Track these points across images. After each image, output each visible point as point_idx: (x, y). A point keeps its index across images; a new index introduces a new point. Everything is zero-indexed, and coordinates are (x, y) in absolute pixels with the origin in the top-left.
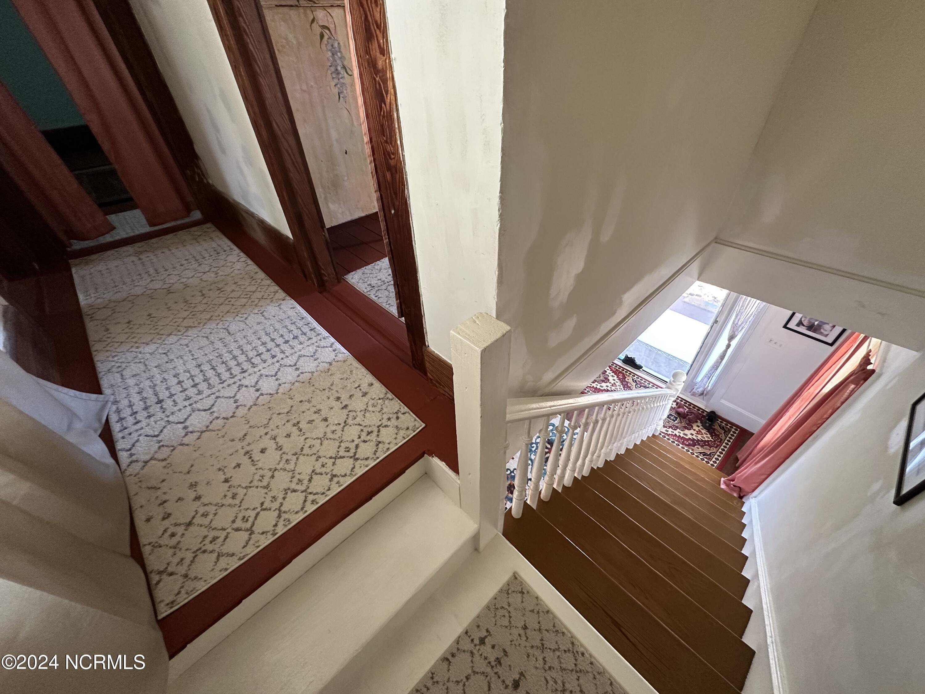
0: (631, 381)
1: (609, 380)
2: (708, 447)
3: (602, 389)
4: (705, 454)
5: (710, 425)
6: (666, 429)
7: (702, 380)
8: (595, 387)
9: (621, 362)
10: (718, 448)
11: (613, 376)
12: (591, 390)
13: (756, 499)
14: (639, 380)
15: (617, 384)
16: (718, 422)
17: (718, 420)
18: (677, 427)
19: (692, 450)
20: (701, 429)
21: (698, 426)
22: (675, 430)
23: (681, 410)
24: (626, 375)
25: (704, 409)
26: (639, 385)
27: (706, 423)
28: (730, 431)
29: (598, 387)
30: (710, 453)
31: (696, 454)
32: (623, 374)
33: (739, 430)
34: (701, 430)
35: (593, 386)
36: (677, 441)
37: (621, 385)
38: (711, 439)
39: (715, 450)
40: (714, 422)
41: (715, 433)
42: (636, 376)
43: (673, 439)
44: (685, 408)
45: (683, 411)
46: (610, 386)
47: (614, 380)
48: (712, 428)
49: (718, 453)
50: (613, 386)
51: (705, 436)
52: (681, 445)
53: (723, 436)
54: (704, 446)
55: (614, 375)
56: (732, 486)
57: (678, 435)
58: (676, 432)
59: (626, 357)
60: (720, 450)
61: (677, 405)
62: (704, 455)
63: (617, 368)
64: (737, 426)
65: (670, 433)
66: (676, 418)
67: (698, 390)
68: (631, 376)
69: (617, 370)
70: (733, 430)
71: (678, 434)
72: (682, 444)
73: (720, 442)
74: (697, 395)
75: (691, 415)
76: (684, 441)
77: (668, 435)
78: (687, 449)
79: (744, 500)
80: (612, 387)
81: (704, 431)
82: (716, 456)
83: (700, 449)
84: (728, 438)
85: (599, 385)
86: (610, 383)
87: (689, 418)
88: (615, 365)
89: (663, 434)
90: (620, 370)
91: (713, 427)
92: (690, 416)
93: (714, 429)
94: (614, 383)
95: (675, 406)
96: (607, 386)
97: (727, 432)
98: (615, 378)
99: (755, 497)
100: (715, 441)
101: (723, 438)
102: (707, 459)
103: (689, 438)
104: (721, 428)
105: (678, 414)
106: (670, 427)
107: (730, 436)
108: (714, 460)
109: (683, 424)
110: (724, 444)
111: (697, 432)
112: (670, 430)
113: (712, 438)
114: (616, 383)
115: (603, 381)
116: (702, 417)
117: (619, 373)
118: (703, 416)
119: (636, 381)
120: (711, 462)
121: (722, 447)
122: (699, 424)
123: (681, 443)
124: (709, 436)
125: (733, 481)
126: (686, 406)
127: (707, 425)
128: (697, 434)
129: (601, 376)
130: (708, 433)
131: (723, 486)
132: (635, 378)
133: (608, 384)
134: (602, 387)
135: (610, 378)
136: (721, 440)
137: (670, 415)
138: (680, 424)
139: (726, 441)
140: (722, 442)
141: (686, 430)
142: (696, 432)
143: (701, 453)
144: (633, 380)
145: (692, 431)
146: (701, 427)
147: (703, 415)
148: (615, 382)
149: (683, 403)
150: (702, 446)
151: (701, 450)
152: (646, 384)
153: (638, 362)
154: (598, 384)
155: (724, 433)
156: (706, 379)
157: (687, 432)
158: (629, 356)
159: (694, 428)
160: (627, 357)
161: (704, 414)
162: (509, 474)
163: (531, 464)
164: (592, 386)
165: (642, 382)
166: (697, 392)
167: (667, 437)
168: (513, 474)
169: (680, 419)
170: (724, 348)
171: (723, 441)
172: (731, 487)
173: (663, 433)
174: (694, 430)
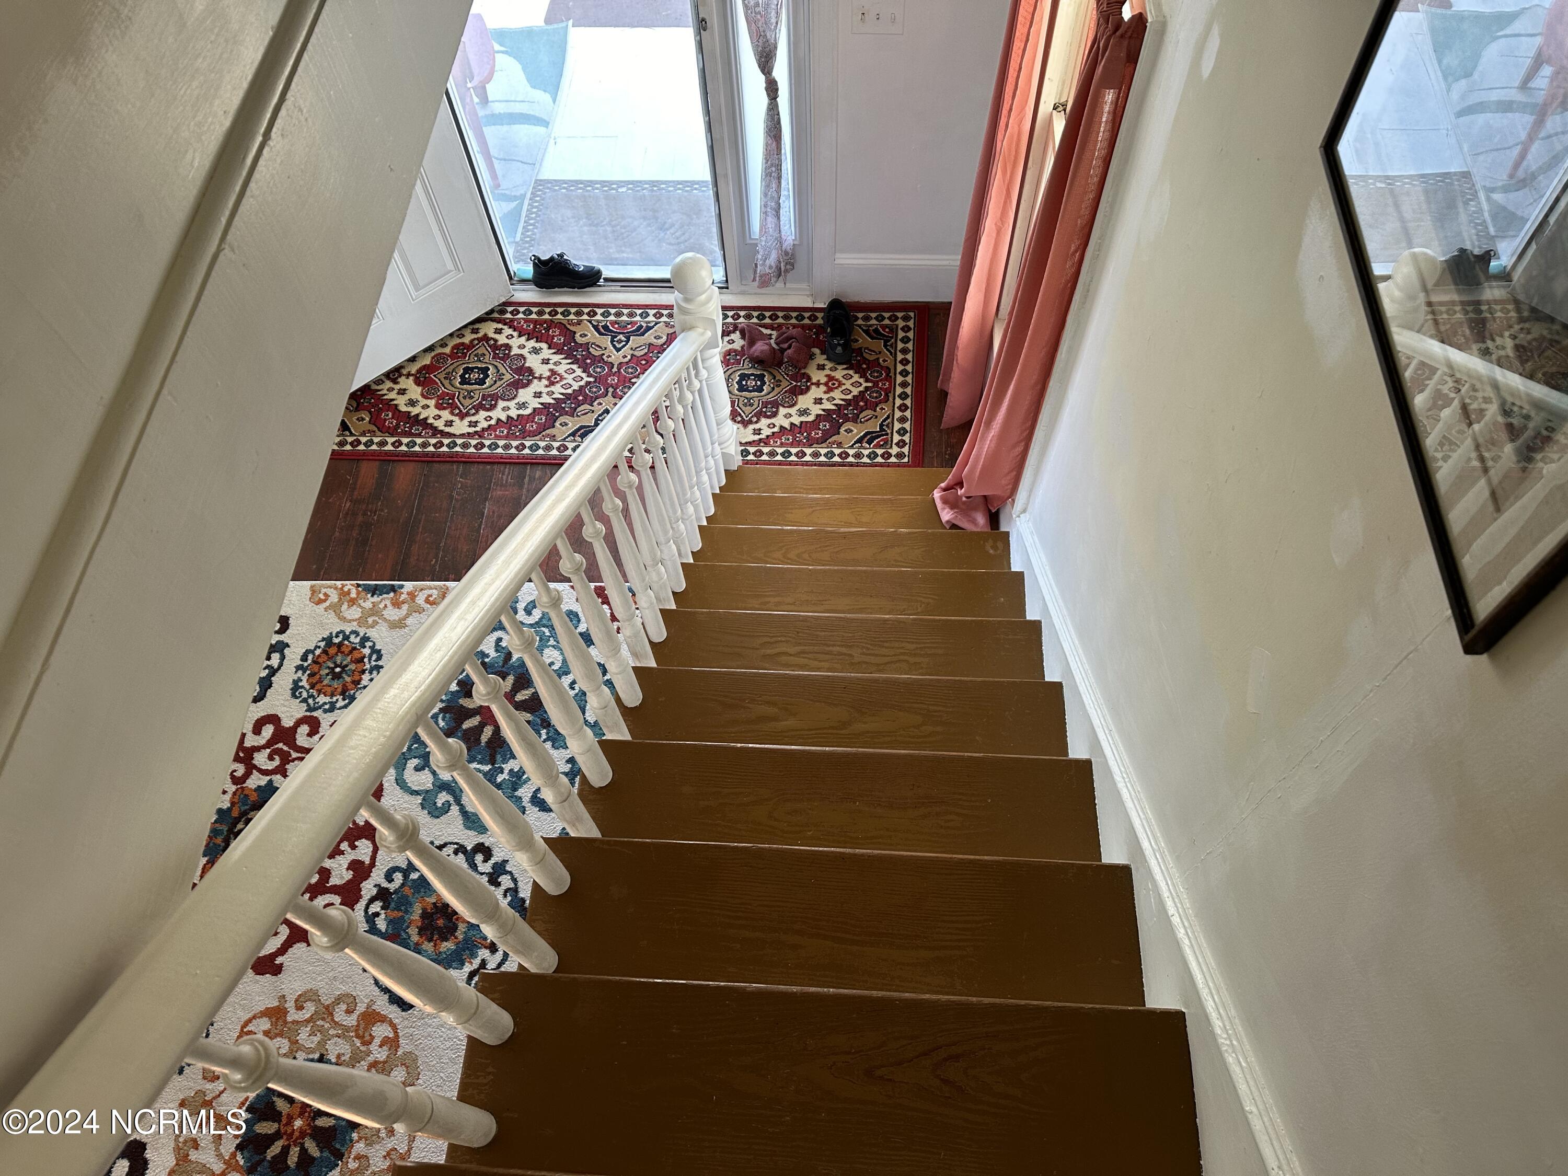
0: (592, 336)
1: (530, 371)
2: (869, 412)
3: (528, 411)
4: (869, 438)
5: (846, 346)
6: (751, 427)
7: (763, 226)
8: (504, 418)
9: (533, 287)
10: (891, 399)
11: (536, 351)
12: (498, 437)
13: (1027, 514)
14: (612, 318)
15: (561, 369)
16: (860, 322)
17: (857, 318)
18: (776, 405)
19: (840, 445)
20: (831, 369)
21: (821, 367)
22: (775, 415)
23: (760, 347)
24: (571, 322)
25: (811, 305)
26: (621, 337)
27: (834, 347)
28: (893, 330)
29: (514, 413)
30: (881, 425)
31: (851, 452)
32: (560, 325)
33: (912, 314)
34: (833, 374)
35: (499, 420)
36: (792, 445)
37: (574, 367)
38: (865, 385)
39: (887, 408)
40: (851, 331)
41: (865, 360)
42: (600, 311)
43: (782, 445)
44: (768, 332)
45: (766, 347)
46: (545, 390)
47: (546, 362)
48: (853, 351)
49: (898, 414)
50: (552, 384)
51: (848, 384)
52: (808, 451)
53: (885, 359)
54: (858, 416)
55: (538, 345)
56: (964, 499)
57: (788, 427)
58: (781, 420)
59: (535, 264)
60: (898, 402)
61: (743, 336)
62: (869, 442)
63: (534, 316)
64: (905, 307)
65: (766, 432)
66: (761, 378)
67: (768, 262)
68: (585, 317)
69: (535, 322)
70: (901, 323)
71: (786, 424)
72: (810, 446)
73: (888, 378)
74: (773, 279)
75: (789, 347)
76: (809, 434)
77: (766, 441)
78: (826, 450)
79: (1003, 528)
80: (552, 388)
81: (839, 374)
82: (897, 426)
83: (855, 431)
84: (900, 357)
85: (512, 404)
86: (540, 378)
87: (789, 357)
88: (522, 309)
89: (752, 449)
90: (547, 317)
91: (855, 346)
92: (789, 351)
93: (859, 351)
94: (553, 372)
95: (742, 342)
96: (538, 395)
97: (886, 336)
98: (546, 352)
99: (1024, 511)
100: (876, 384)
101: (889, 363)
102: (880, 447)
103: (818, 416)
104: (872, 338)
105: (758, 361)
106: (760, 415)
107: (900, 345)
108: (896, 438)
109: (784, 383)
110: (899, 379)
111: (826, 384)
112: (764, 422)
113: (867, 381)
114: (556, 368)
115: (518, 385)
116: (817, 334)
117: (547, 330)
118: (820, 329)
119: (606, 327)
120: (895, 450)
121: (899, 390)
122: (821, 359)
123: (804, 445)
124: (856, 377)
125: (960, 484)
126: (766, 326)
127: (839, 350)
128: (830, 390)
129: (502, 370)
130: (851, 372)
131: (946, 515)
132: (599, 317)
133: (536, 386)
134: (522, 406)
135: (533, 362)
136: (888, 369)
137: (743, 377)
138: (777, 390)
139: (900, 368)
140: (892, 374)
141: (800, 397)
142: (823, 388)
143: (860, 441)
144: (596, 328)
145: (815, 392)
146: (829, 365)
147: (815, 326)
148: (551, 366)
149: (755, 320)
150: (855, 419)
151: (858, 431)
152: (638, 318)
153: (579, 261)
154: (505, 404)
155: (885, 346)
156: (771, 220)
157: (804, 401)
158: (544, 257)
159: (814, 381)
160: (539, 264)
161: (820, 321)
162: (403, 885)
163: (451, 799)
164: (493, 422)
165: (624, 318)
166: (768, 271)
167: (766, 450)
168: (414, 876)
169: (771, 373)
170: (764, 100)
171: (892, 371)
172: (964, 503)
173: (750, 443)
174: (818, 384)
